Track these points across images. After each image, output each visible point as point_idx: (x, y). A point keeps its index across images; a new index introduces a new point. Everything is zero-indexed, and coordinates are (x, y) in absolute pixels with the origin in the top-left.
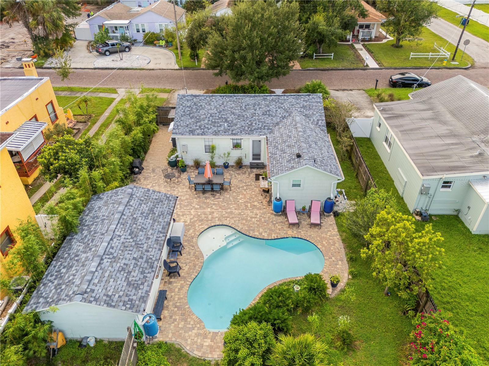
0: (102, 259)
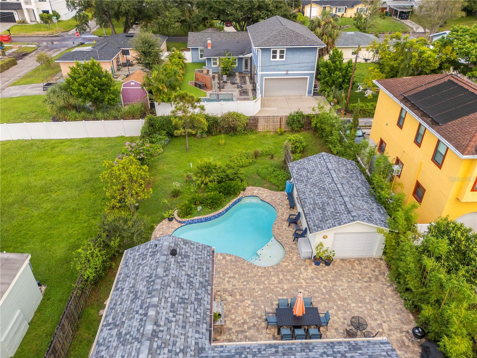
0: (328, 170)
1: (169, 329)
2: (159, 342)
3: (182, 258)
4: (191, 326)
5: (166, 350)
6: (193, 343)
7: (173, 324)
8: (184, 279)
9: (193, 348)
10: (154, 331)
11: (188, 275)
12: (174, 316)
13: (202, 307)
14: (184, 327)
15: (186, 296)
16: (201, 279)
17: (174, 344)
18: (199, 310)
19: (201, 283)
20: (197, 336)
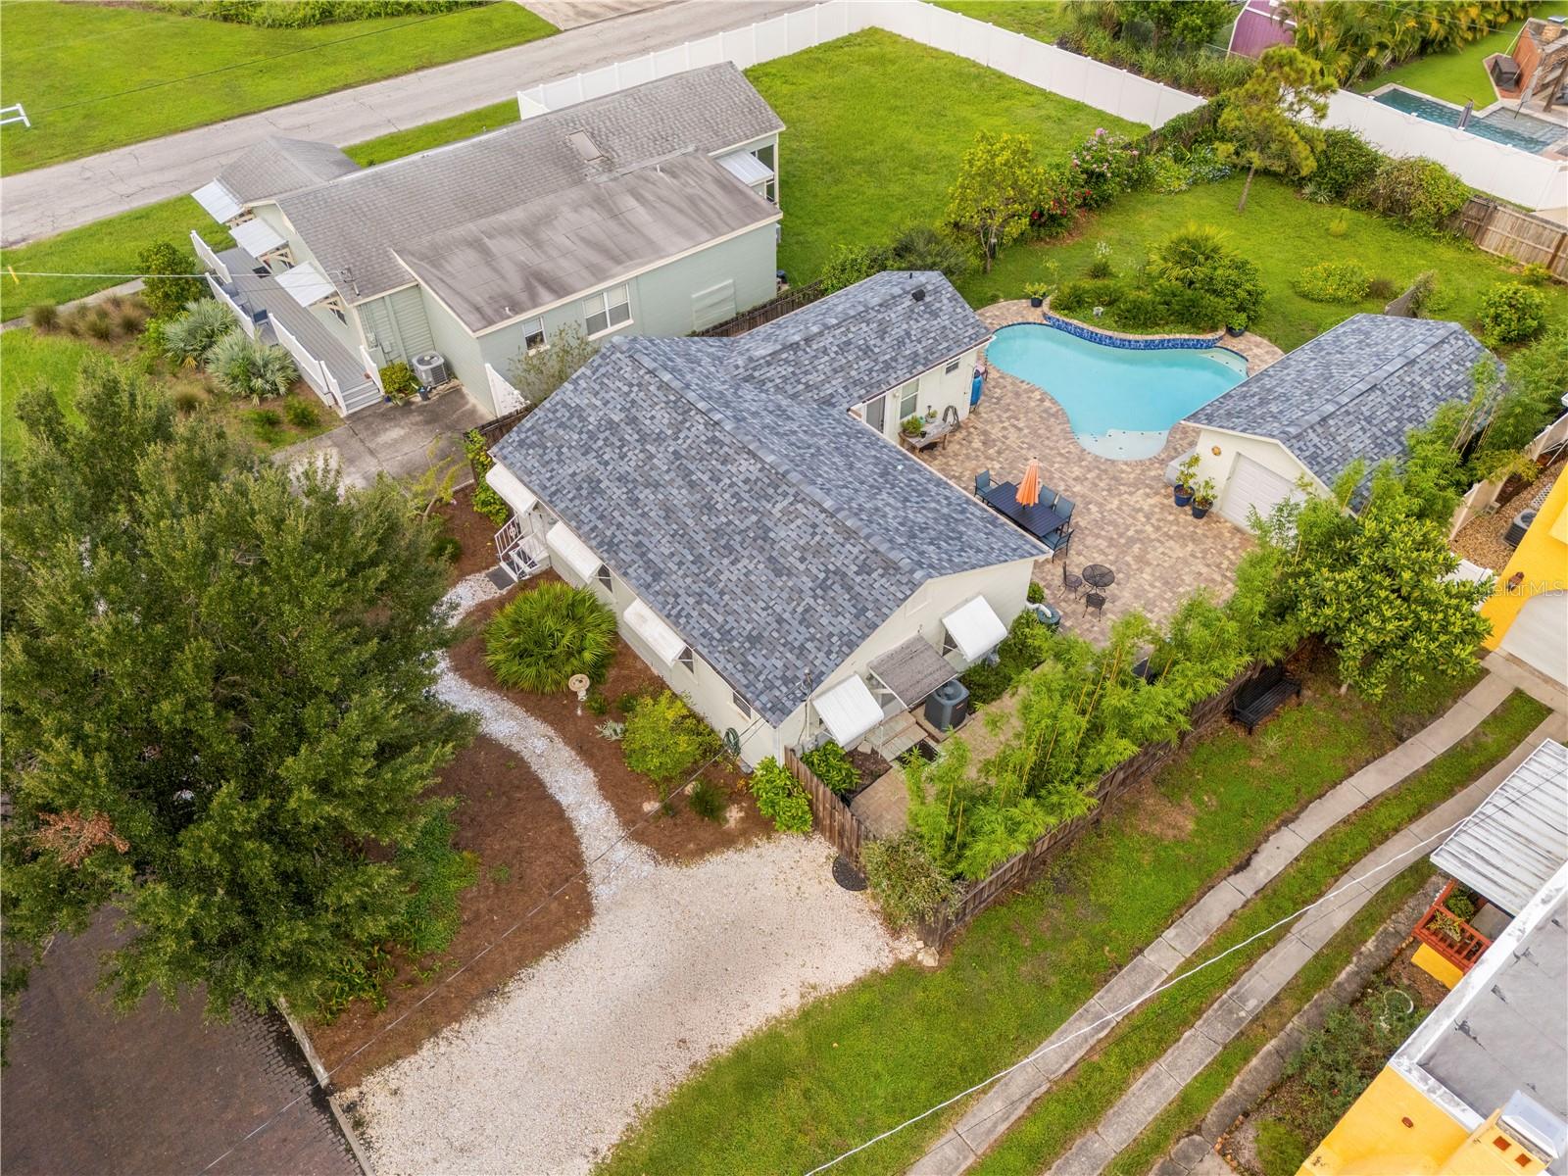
1: (816, 357)
2: (792, 358)
3: (924, 312)
4: (845, 378)
5: (791, 369)
6: (829, 392)
7: (826, 358)
8: (897, 332)
9: (822, 394)
10: (797, 343)
11: (908, 334)
12: (836, 353)
13: (882, 376)
14: (835, 371)
15: (877, 350)
16: (921, 351)
17: (806, 373)
18: (874, 374)
19: (916, 354)
20: (841, 391)
